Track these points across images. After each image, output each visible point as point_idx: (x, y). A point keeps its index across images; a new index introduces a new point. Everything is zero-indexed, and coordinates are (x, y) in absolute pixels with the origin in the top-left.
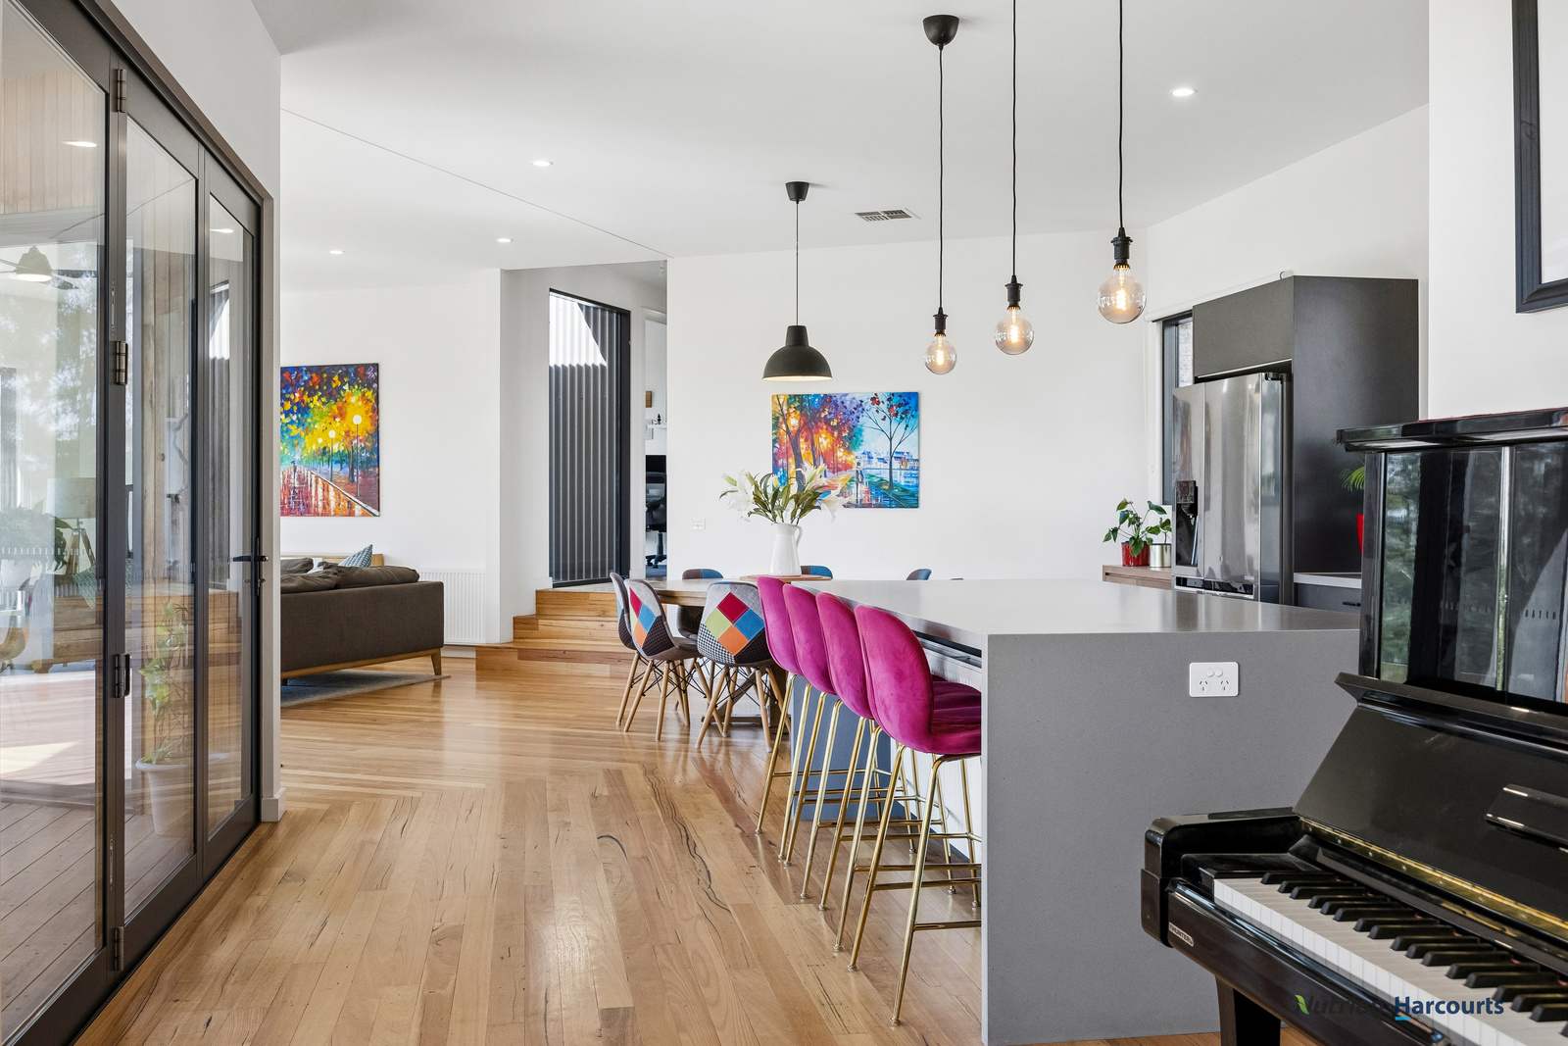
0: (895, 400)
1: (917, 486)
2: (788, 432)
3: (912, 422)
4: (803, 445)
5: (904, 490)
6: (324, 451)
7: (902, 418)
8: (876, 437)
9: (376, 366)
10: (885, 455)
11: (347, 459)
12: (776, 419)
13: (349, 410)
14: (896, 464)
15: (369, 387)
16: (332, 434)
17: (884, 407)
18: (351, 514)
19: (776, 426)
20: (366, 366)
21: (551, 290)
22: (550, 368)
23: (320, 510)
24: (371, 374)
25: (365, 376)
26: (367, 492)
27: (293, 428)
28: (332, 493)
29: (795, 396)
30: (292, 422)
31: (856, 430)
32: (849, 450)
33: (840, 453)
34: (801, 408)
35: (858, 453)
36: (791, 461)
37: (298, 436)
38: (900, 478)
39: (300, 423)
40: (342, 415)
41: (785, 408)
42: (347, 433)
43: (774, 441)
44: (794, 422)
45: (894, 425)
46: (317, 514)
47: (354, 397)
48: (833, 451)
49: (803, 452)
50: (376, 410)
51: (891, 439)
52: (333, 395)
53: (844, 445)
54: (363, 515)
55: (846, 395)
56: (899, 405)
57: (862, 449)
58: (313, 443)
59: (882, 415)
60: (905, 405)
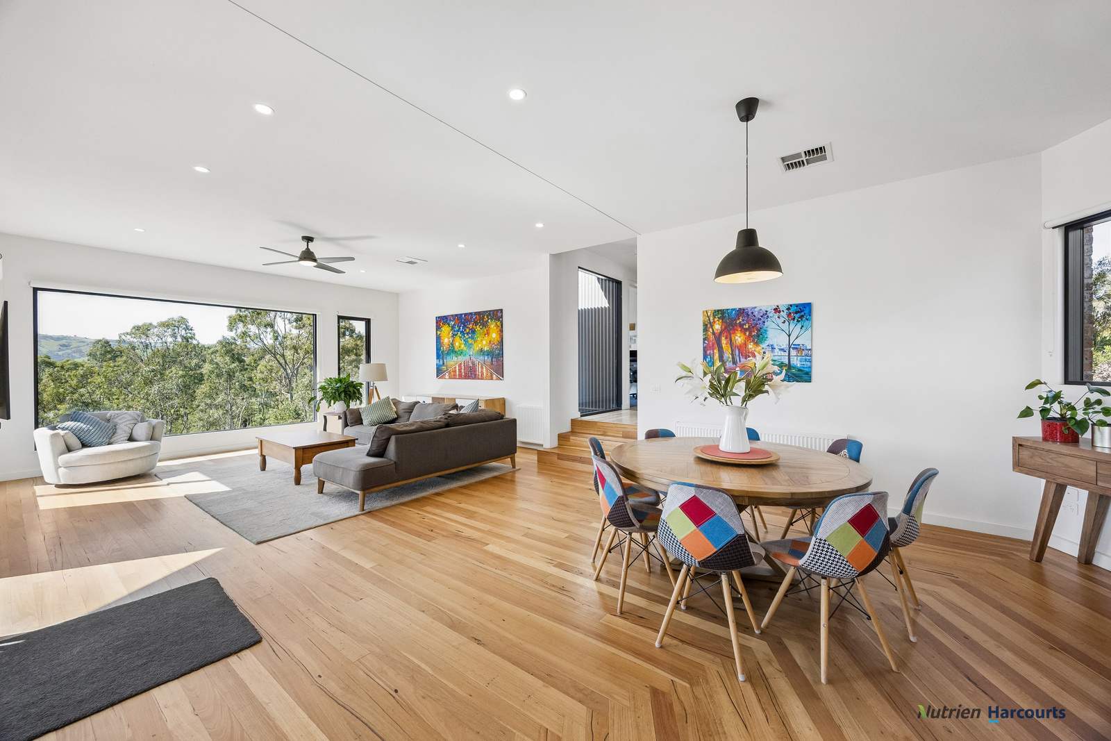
0: (793, 309)
1: (810, 367)
2: (714, 333)
3: (806, 323)
4: (724, 341)
5: (800, 370)
6: (481, 350)
7: (798, 321)
8: (777, 335)
9: (502, 310)
10: (785, 346)
11: (489, 353)
12: (705, 325)
13: (491, 331)
14: (793, 353)
15: (499, 320)
16: (484, 342)
17: (784, 314)
18: (492, 379)
19: (705, 330)
20: (497, 311)
21: (579, 267)
22: (579, 311)
23: (480, 377)
24: (499, 314)
25: (497, 315)
26: (498, 369)
27: (469, 340)
28: (484, 369)
29: (718, 311)
30: (469, 337)
31: (762, 331)
32: (757, 344)
33: (751, 346)
34: (722, 318)
35: (764, 345)
36: (716, 351)
37: (471, 344)
38: (796, 362)
39: (472, 338)
40: (488, 333)
41: (711, 318)
42: (490, 341)
43: (704, 339)
44: (717, 327)
45: (792, 326)
46: (479, 379)
47: (493, 325)
48: (745, 344)
49: (724, 346)
50: (502, 331)
51: (789, 336)
52: (484, 325)
53: (753, 341)
54: (497, 379)
55: (755, 307)
56: (796, 313)
57: (767, 343)
58: (477, 347)
59: (782, 320)
60: (801, 313)
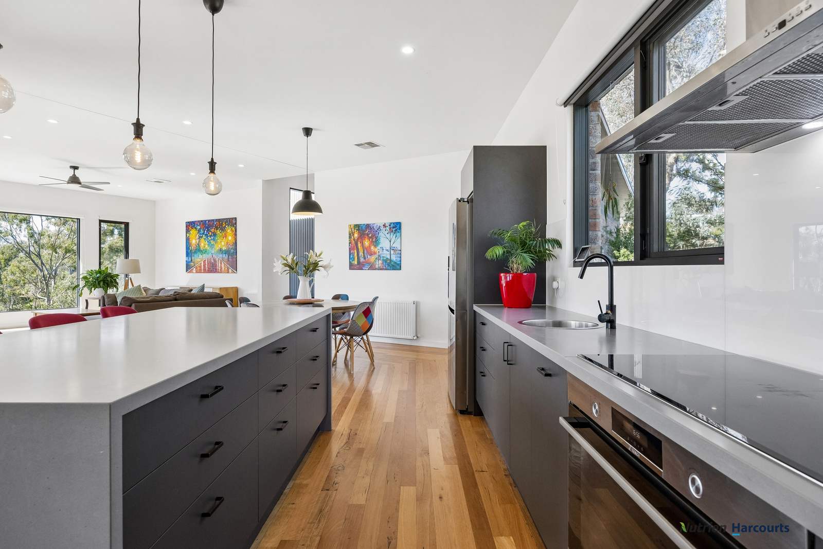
0: (392, 225)
1: (400, 261)
2: (354, 239)
3: (398, 234)
4: (359, 245)
5: (395, 263)
6: (221, 250)
7: (394, 233)
8: (385, 241)
9: (236, 219)
10: (388, 248)
11: (227, 252)
12: (350, 234)
13: (228, 234)
14: (392, 252)
15: (233, 226)
16: (223, 243)
17: (388, 228)
18: (228, 272)
19: (350, 237)
20: (232, 219)
21: (291, 188)
23: (220, 271)
24: (234, 222)
25: (232, 222)
26: (233, 265)
27: (212, 241)
28: (223, 265)
29: (356, 225)
30: (212, 239)
31: (378, 238)
32: (375, 246)
33: (372, 248)
34: (358, 230)
35: (379, 247)
36: (355, 251)
37: (213, 245)
38: (394, 258)
39: (214, 240)
40: (225, 236)
41: (353, 230)
42: (227, 243)
43: (350, 243)
44: (356, 235)
45: (392, 236)
46: (218, 272)
47: (229, 230)
48: (370, 247)
49: (359, 247)
50: (236, 235)
51: (390, 242)
52: (223, 229)
53: (374, 244)
54: (232, 273)
55: (374, 224)
56: (393, 228)
57: (380, 246)
58: (217, 247)
59: (387, 232)
60: (396, 228)
